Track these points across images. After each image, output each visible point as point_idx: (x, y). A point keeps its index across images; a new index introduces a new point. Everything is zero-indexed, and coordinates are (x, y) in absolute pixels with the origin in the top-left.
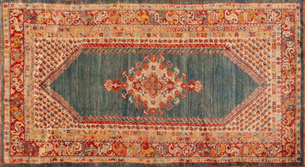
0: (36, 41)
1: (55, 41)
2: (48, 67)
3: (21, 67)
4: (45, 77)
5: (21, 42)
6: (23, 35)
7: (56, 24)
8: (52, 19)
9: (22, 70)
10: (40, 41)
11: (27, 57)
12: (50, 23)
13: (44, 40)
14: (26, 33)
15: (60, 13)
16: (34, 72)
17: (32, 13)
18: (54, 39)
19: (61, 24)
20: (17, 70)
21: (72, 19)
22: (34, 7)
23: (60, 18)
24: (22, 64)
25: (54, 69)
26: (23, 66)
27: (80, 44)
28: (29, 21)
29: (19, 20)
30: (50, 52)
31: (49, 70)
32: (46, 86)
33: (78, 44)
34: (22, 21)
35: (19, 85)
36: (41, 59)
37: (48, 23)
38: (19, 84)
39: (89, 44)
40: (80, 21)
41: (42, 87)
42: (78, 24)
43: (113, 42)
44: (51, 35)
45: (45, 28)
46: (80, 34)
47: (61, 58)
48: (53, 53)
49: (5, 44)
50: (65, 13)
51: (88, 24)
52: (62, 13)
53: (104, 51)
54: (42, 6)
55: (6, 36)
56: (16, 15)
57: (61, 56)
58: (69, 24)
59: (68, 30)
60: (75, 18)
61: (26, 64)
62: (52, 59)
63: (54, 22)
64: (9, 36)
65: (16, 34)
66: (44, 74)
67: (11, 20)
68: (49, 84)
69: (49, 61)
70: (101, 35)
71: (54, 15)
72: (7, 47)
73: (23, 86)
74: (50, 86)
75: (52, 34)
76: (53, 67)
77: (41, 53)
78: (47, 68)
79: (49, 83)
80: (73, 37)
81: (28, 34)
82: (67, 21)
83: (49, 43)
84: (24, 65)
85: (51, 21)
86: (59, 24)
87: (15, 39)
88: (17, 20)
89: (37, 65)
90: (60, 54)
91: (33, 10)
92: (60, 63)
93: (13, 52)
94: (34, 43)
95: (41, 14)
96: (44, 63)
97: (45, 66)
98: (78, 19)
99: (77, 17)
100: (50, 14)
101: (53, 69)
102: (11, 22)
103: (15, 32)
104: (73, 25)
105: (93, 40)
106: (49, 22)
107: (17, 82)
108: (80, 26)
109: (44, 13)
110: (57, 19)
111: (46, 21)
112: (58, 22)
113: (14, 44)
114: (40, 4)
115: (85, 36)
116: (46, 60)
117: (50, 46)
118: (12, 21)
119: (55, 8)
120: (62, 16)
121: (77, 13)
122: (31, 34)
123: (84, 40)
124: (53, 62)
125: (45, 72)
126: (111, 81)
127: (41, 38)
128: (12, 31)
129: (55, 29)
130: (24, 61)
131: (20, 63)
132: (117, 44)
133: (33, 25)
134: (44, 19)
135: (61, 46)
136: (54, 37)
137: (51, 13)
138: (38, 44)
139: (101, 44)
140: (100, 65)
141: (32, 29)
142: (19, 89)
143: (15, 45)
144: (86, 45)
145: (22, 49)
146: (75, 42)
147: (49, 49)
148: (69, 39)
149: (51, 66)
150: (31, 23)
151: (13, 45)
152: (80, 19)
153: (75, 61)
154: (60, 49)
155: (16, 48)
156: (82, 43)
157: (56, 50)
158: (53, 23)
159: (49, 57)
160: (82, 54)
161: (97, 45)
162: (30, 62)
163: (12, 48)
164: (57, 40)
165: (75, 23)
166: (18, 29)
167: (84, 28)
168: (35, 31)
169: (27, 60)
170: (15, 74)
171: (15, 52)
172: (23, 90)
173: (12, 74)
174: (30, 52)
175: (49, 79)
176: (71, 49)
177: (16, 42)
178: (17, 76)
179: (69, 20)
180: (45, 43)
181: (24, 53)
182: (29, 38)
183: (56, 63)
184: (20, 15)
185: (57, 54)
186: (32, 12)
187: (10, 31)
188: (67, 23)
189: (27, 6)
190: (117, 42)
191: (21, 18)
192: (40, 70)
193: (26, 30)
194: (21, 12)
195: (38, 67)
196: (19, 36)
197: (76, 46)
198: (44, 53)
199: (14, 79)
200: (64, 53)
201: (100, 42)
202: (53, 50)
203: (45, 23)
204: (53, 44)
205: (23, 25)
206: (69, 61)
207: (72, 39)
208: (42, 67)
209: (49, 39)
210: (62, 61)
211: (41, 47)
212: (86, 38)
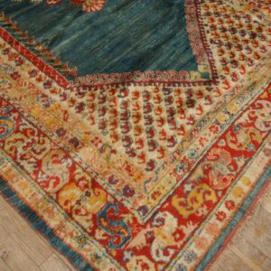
0: (152, 164)
1: (111, 133)
2: (169, 100)
3: (229, 138)
4: (192, 87)
5: (187, 187)
6: (169, 199)
7: (74, 163)
8: (72, 180)
9: (232, 130)
10: (143, 157)
11: (201, 148)
12: (83, 174)
13: (132, 154)
14: (158, 198)
15: (42, 178)
16: (207, 109)
17: (103, 232)
18: (108, 139)
19: (62, 155)
20: (242, 137)
21: (28, 144)
22: (82, 240)
23: (51, 166)
24: (222, 143)
25: (161, 87)
26: (223, 137)
27: (68, 92)
28: (127, 218)
29: (150, 240)
30: (142, 122)
31: (172, 94)
32: (205, 75)
33: (72, 95)
34: (144, 231)
35: (262, 111)
36: (172, 121)
37: (88, 178)
38: (257, 113)
39: (53, 78)
40: (21, 128)
41: (214, 78)
42: (29, 126)
43: (13, 51)
44: (108, 150)
45: (106, 173)
46: (47, 106)
47: (130, 96)
48: (138, 117)
49: (228, 213)
50: (29, 168)
51: (15, 110)
52: (36, 173)
53: (43, 51)
54: (61, 227)
55: (210, 230)
56: (144, 259)
57: (125, 99)
58: (47, 141)
59: (61, 132)
60: (22, 140)
61: (213, 135)
62: (149, 108)
63: (72, 169)
64: (205, 225)
65: (185, 213)
66: (190, 93)
67: (166, 259)
68: (194, 74)
69: (160, 109)
70: (15, 76)
71: (56, 184)
72: (230, 205)
73: (253, 105)
74: (195, 69)
75: (102, 151)
76: (161, 93)
77: (163, 133)
78: (176, 99)
79: (194, 76)
80: (66, 112)
81: (157, 193)
82: (44, 149)
83: (128, 139)
84: (221, 138)
85: (77, 177)
86: (67, 156)
87: (196, 206)
88: (154, 247)
89: (191, 118)
90: (125, 104)
91: (92, 234)
92: (141, 89)
93: (225, 180)
94: (159, 163)
95: (83, 212)
96: (172, 112)
97: (175, 105)
98: (19, 136)
99: (17, 140)
100: (63, 194)
101: (164, 89)
102: (172, 252)
103: (182, 221)
104: (40, 132)
105: (39, 80)
106: (83, 179)
107: (260, 119)
108: (31, 119)
109: (76, 207)
110: (60, 170)
111: (86, 186)
112: (65, 164)
113: (208, 198)
114: (62, 235)
115: (44, 96)
116: (164, 115)
117: (132, 133)
118: (166, 253)
119: (40, 196)
120: (44, 168)
121: (7, 147)
122: (151, 187)
123: (53, 92)
124: (151, 101)
125: (184, 96)
126: (84, 6)
127: (135, 161)
128: (188, 230)
129: (85, 155)
130: (215, 146)
131: (227, 148)
132: (11, 43)
133: (125, 203)
134: (88, 194)
135: (107, 116)
136: (104, 142)
137: (58, 193)
138: (154, 155)
139: (35, 63)
140: (73, 37)
141: (136, 195)
142: (265, 106)
143: (209, 193)
144: (58, 82)
145: (199, 172)
146: (73, 101)
147: (139, 130)
148: (79, 115)
149: (163, 97)
150: (126, 211)
151: (212, 198)
152: (17, 131)
153: (106, 71)
154: (115, 112)
155: (212, 186)
156: (63, 90)
157: (126, 116)
158: (79, 170)
159: (152, 114)
160: (84, 72)
161: (41, 68)
162: (201, 135)
163: (220, 193)
164: (105, 134)
165: (33, 133)
166: (171, 222)
167: (29, 111)
168: (133, 185)
169: (204, 142)
170: (252, 134)
171: (219, 175)
172: (259, 98)
173: (258, 138)
174: (187, 154)
175: (188, 79)
176: (93, 95)
177: (200, 197)
178: (251, 129)
179: (37, 147)
180: (134, 146)
181: (202, 160)
182: (162, 183)
183: (148, 96)
184: (135, 252)
185: (131, 108)
186: (100, 234)
187: (193, 233)
188: (48, 146)
189: (97, 257)
190: (8, 46)
191: (139, 241)
192: (191, 103)
193: (153, 204)
194: (127, 255)
195: (191, 112)
196: (182, 204)
197: (80, 94)
198: (158, 129)
199: (263, 128)
200: (114, 100)
201: (34, 67)
202: (131, 120)
203: (95, 185)
204: (119, 130)
205: (151, 220)
206: (119, 81)
207: (73, 110)
208: (184, 107)
209: (120, 147)
210: (132, 88)
211: (153, 144)
212: (47, 92)
